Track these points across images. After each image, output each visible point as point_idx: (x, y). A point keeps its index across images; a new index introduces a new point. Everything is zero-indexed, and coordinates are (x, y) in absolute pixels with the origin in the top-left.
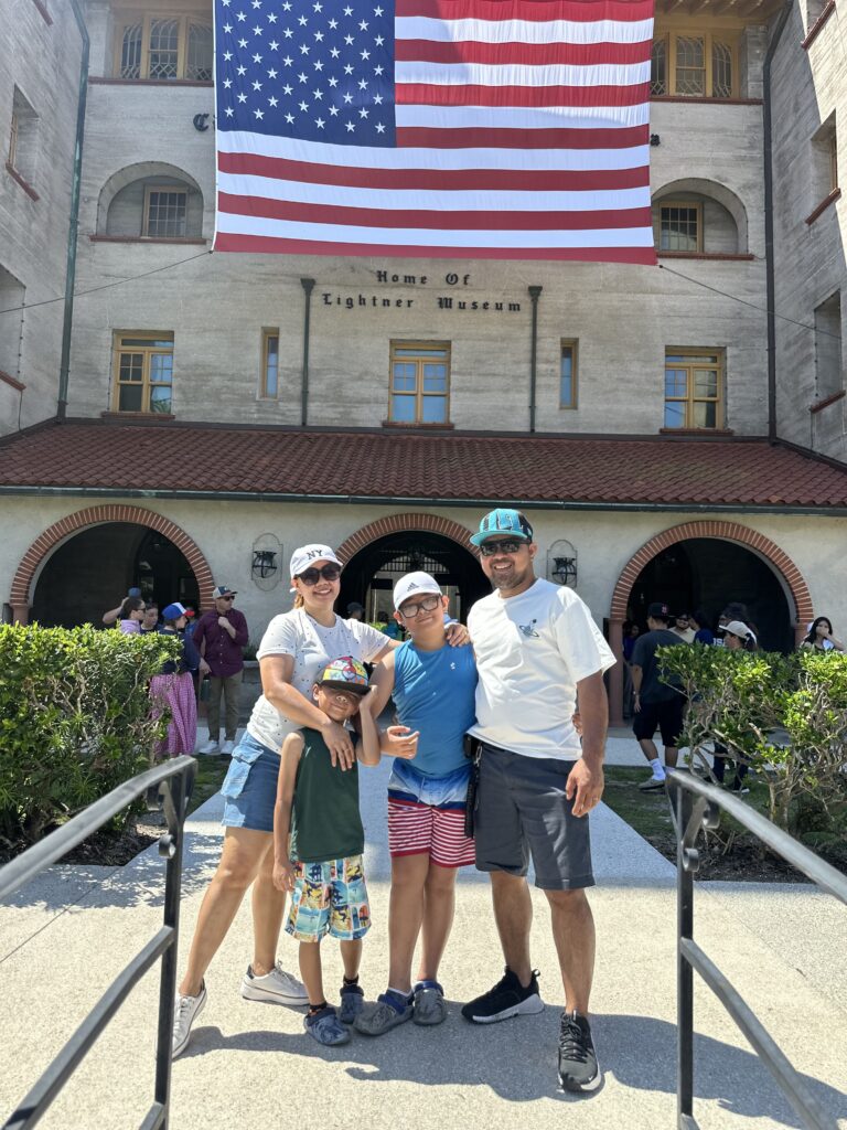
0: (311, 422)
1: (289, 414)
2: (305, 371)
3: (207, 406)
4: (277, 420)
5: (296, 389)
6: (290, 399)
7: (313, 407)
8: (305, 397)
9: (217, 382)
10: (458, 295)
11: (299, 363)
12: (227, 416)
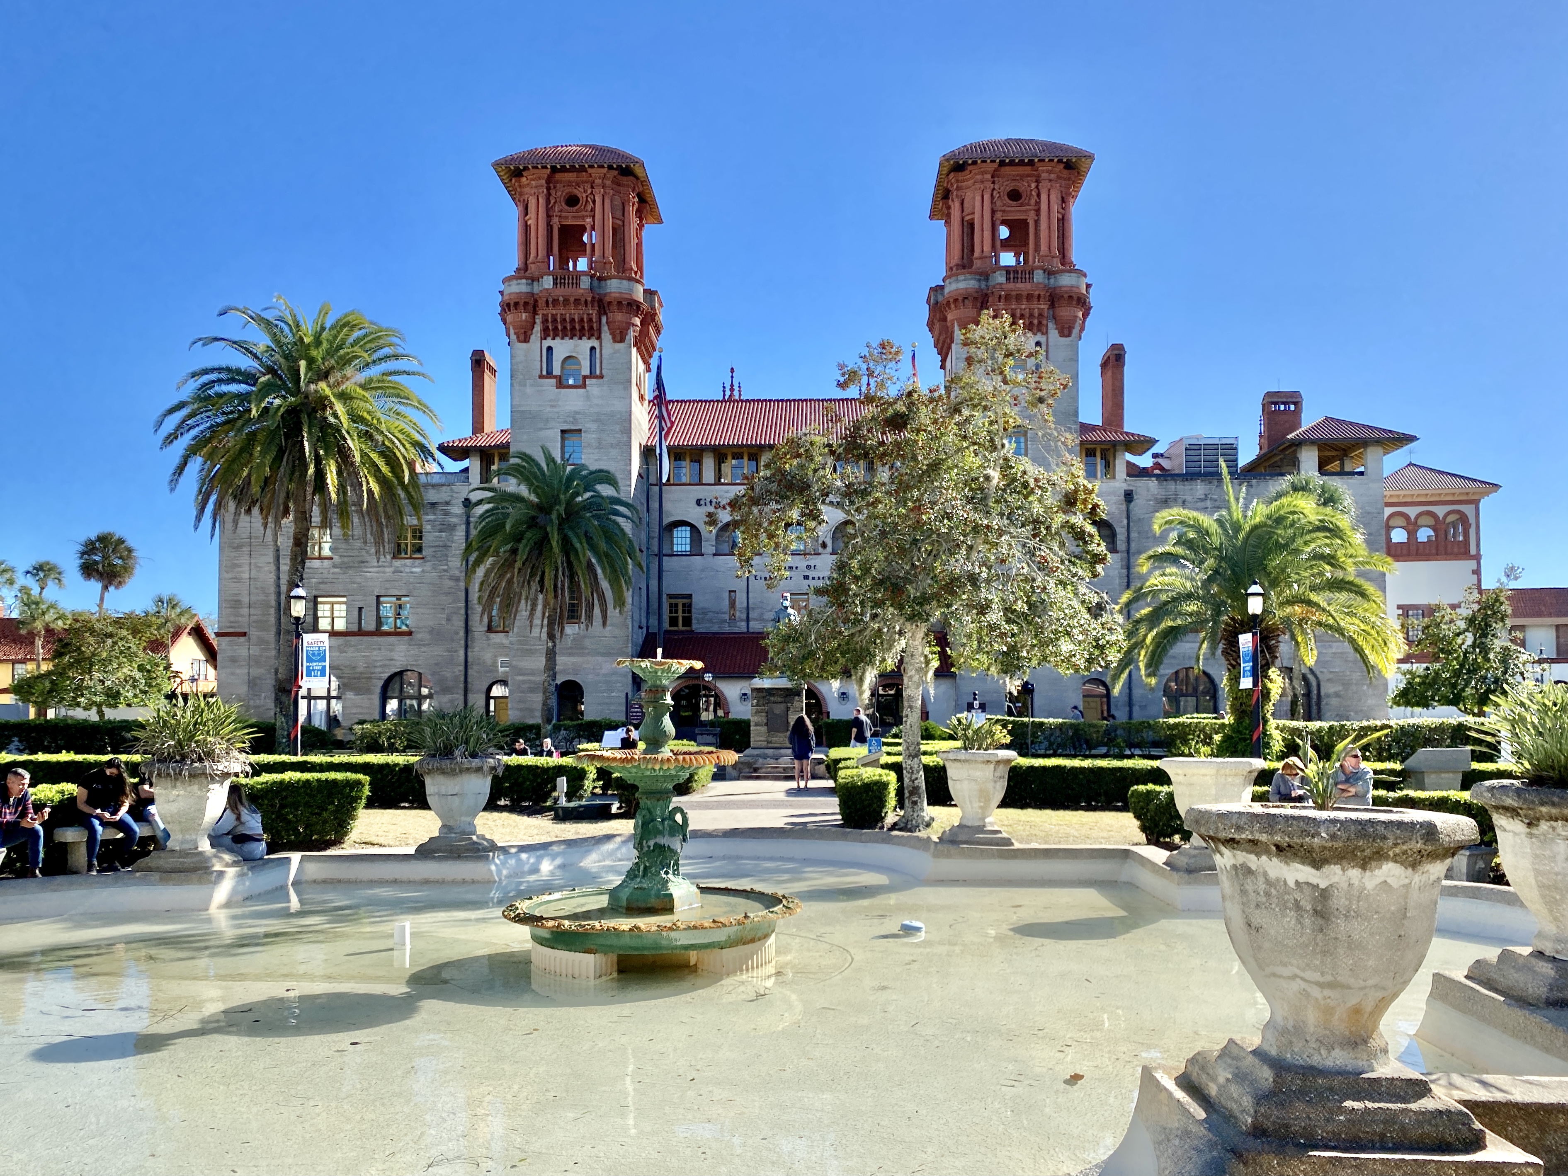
0: (751, 630)
1: (742, 627)
2: (748, 608)
3: (708, 625)
4: (736, 630)
5: (744, 616)
6: (742, 620)
7: (751, 623)
8: (748, 620)
9: (710, 615)
10: (811, 574)
11: (745, 605)
12: (715, 628)
